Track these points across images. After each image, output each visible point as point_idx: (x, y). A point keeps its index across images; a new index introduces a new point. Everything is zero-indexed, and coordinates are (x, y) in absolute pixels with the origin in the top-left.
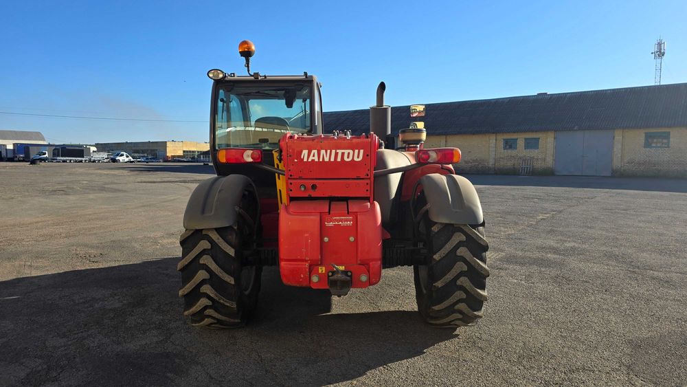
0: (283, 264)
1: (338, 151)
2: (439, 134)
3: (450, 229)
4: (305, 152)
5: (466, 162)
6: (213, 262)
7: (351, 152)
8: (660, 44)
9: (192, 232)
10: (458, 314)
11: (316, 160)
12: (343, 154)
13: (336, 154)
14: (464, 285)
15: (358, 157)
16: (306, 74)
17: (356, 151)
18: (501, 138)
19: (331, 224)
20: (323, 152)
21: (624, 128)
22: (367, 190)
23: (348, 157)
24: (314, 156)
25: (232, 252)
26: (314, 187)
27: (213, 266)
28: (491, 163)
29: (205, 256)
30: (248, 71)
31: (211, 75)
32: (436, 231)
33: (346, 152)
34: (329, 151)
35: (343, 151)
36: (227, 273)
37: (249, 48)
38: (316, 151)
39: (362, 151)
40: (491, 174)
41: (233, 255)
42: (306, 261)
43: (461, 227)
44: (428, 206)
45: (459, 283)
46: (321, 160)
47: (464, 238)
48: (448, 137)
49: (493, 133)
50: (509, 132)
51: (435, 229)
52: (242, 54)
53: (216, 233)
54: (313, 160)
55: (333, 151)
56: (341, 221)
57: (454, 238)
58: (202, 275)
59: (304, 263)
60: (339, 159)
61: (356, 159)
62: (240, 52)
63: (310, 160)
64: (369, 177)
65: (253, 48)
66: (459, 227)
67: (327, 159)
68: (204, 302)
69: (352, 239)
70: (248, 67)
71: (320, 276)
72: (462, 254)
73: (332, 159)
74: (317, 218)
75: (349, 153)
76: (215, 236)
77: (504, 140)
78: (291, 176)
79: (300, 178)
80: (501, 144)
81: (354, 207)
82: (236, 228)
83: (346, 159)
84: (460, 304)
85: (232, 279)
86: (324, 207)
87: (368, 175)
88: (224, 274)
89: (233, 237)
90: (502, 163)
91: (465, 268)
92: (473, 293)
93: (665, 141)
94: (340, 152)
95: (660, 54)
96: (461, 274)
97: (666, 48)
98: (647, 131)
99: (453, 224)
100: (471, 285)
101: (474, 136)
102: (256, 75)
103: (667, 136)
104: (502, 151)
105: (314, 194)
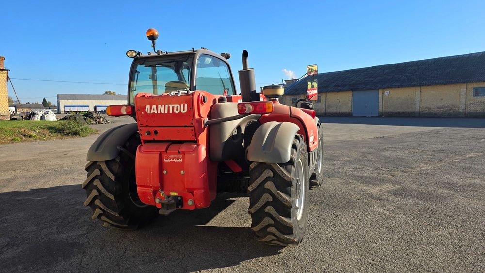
0: (138, 189)
1: (169, 105)
2: (415, 86)
3: (262, 166)
4: (148, 107)
5: (439, 108)
6: (101, 184)
7: (178, 106)
9: (91, 163)
10: (272, 236)
11: (156, 113)
12: (173, 107)
13: (169, 107)
14: (271, 213)
15: (184, 110)
16: (193, 49)
17: (182, 105)
18: (471, 87)
19: (168, 161)
20: (160, 106)
22: (193, 135)
23: (177, 110)
24: (154, 110)
25: (113, 178)
26: (156, 132)
27: (101, 187)
28: (461, 108)
29: (96, 180)
30: (154, 50)
31: (129, 55)
32: (252, 167)
33: (175, 106)
34: (163, 106)
35: (173, 105)
36: (110, 193)
37: (154, 34)
38: (154, 106)
39: (186, 105)
40: (462, 117)
41: (114, 180)
42: (151, 187)
43: (271, 165)
45: (266, 210)
46: (159, 112)
47: (271, 174)
48: (422, 88)
49: (464, 83)
50: (479, 82)
51: (252, 166)
52: (150, 38)
53: (105, 164)
54: (154, 113)
55: (167, 106)
56: (175, 158)
57: (264, 174)
58: (94, 192)
59: (150, 189)
60: (171, 112)
61: (182, 112)
62: (148, 37)
63: (152, 113)
64: (193, 125)
65: (156, 33)
66: (270, 165)
67: (162, 112)
68: (98, 211)
70: (154, 46)
71: (161, 199)
72: (268, 187)
73: (166, 112)
74: (157, 156)
75: (177, 107)
76: (104, 166)
77: (474, 88)
78: (141, 124)
79: (147, 126)
80: (472, 92)
81: (183, 148)
82: (118, 161)
84: (270, 228)
85: (113, 197)
86: (163, 147)
87: (192, 124)
88: (108, 193)
89: (116, 168)
90: (472, 108)
91: (271, 199)
92: (278, 219)
94: (171, 106)
96: (268, 203)
99: (265, 163)
100: (276, 213)
101: (446, 87)
104: (473, 98)
105: (156, 138)
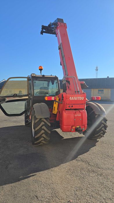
4: (71, 97)
6: (45, 128)
8: (97, 67)
9: (39, 119)
10: (100, 136)
11: (73, 100)
12: (79, 98)
13: (78, 98)
14: (103, 129)
16: (55, 75)
17: (82, 97)
20: (75, 97)
21: (93, 88)
22: (84, 107)
25: (50, 125)
26: (72, 106)
29: (43, 126)
30: (41, 74)
33: (80, 97)
38: (73, 97)
44: (94, 110)
47: (103, 118)
51: (96, 116)
52: (40, 69)
56: (78, 115)
58: (43, 131)
61: (82, 99)
63: (71, 100)
64: (85, 104)
65: (43, 68)
67: (75, 99)
68: (42, 139)
69: (81, 119)
72: (103, 122)
74: (73, 114)
76: (45, 120)
79: (69, 104)
81: (81, 111)
82: (49, 118)
83: (80, 99)
84: (101, 134)
85: (50, 132)
86: (74, 111)
88: (48, 131)
89: (49, 121)
91: (103, 125)
92: (104, 131)
93: (102, 92)
94: (79, 97)
95: (97, 70)
96: (103, 127)
97: (98, 68)
98: (98, 89)
102: (43, 76)
103: (103, 91)
105: (72, 108)
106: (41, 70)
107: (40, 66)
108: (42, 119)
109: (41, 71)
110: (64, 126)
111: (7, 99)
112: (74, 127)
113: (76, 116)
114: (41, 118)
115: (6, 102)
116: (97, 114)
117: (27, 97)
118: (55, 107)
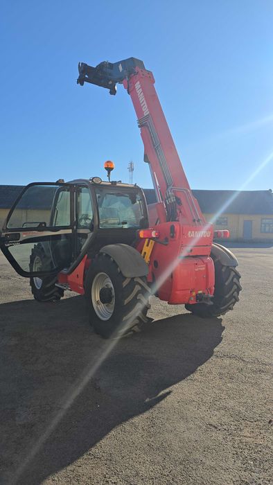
7: (206, 232)
8: (131, 164)
15: (208, 235)
17: (208, 232)
20: (196, 232)
24: (193, 234)
25: (150, 290)
29: (139, 295)
30: (109, 179)
34: (198, 232)
37: (111, 165)
38: (193, 232)
39: (210, 232)
44: (219, 258)
46: (195, 237)
52: (107, 169)
53: (140, 279)
55: (200, 232)
56: (201, 267)
58: (138, 306)
59: (188, 291)
60: (202, 236)
63: (191, 237)
65: (114, 165)
67: (197, 236)
68: (135, 322)
69: (205, 276)
70: (109, 176)
71: (193, 297)
73: (199, 236)
83: (204, 236)
92: (237, 298)
94: (202, 232)
95: (132, 169)
99: (229, 267)
100: (237, 295)
102: (114, 183)
105: (191, 254)
106: (109, 169)
107: (108, 162)
108: (134, 278)
109: (109, 173)
110: (178, 292)
111: (24, 236)
112: (194, 294)
113: (196, 270)
114: (133, 276)
115: (21, 243)
116: (225, 265)
117: (70, 231)
118: (145, 253)
